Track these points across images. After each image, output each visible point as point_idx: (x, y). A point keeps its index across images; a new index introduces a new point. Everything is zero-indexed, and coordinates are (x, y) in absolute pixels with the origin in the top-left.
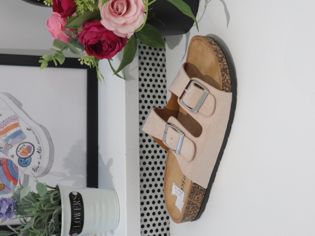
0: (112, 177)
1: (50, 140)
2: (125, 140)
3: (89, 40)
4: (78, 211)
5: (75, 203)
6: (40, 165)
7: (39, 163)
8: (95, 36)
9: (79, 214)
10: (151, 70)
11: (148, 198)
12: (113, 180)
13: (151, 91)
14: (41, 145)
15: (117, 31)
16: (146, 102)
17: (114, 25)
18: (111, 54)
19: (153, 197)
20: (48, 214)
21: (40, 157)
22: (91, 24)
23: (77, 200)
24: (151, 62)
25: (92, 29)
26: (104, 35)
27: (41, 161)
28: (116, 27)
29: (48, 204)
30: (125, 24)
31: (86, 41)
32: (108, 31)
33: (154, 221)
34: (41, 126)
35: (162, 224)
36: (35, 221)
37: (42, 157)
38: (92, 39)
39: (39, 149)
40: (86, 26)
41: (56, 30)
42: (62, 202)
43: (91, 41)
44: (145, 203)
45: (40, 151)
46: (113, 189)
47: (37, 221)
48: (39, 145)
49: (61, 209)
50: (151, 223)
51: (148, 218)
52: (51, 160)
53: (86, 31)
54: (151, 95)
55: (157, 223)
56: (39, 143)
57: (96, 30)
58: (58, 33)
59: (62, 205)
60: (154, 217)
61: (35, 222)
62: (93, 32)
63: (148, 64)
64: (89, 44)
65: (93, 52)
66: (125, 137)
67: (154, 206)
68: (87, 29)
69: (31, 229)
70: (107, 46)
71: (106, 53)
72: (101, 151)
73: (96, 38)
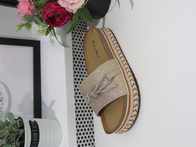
0: (54, 112)
1: (9, 92)
2: (65, 84)
3: (49, 13)
4: (35, 132)
5: (33, 127)
6: (2, 109)
7: (1, 108)
8: (53, 10)
9: (36, 134)
10: (78, 43)
11: (80, 123)
12: (55, 114)
13: (79, 56)
14: (2, 96)
15: (68, 8)
16: (76, 62)
17: (66, 4)
18: (61, 24)
19: (83, 122)
20: (16, 134)
21: (2, 104)
22: (51, 3)
23: (34, 125)
24: (78, 39)
25: (51, 6)
26: (59, 10)
27: (3, 107)
28: (67, 5)
29: (16, 127)
30: (72, 4)
31: (47, 14)
32: (62, 8)
33: (84, 139)
34: (3, 83)
35: (89, 140)
36: (6, 139)
37: (3, 104)
38: (51, 12)
39: (1, 98)
40: (47, 5)
41: (24, 10)
42: (25, 126)
43: (51, 14)
44: (78, 127)
45: (2, 100)
46: (56, 120)
47: (7, 140)
48: (1, 96)
49: (24, 131)
50: (82, 140)
51: (80, 137)
52: (9, 106)
53: (47, 8)
54: (79, 58)
55: (86, 140)
56: (1, 95)
57: (54, 6)
58: (26, 12)
59: (25, 128)
60: (84, 136)
61: (6, 141)
62: (52, 8)
63: (76, 39)
64: (49, 16)
65: (50, 22)
66: (65, 83)
67: (83, 129)
68: (48, 7)
69: (3, 145)
70: (59, 19)
71: (58, 24)
72: (43, 98)
73: (54, 12)
